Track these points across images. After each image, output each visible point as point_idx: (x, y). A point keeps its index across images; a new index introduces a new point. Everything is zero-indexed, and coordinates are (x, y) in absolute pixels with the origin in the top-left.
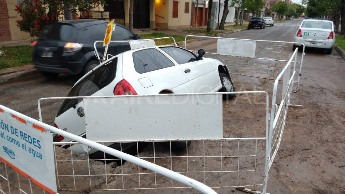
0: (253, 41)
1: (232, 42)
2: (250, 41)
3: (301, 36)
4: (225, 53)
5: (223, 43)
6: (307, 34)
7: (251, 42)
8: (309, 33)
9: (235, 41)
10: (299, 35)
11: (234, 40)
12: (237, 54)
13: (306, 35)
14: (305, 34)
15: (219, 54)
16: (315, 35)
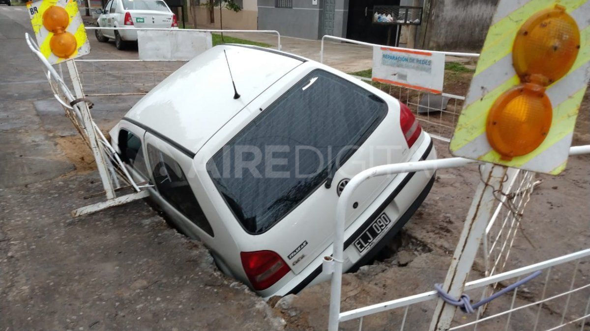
0: (205, 32)
1: (167, 35)
2: (200, 32)
3: (132, 24)
4: (157, 56)
5: (150, 39)
6: (141, 20)
7: (202, 34)
8: (143, 19)
9: (173, 34)
10: (128, 23)
11: (171, 32)
12: (181, 58)
13: (140, 22)
14: (138, 20)
15: (146, 60)
16: (153, 22)
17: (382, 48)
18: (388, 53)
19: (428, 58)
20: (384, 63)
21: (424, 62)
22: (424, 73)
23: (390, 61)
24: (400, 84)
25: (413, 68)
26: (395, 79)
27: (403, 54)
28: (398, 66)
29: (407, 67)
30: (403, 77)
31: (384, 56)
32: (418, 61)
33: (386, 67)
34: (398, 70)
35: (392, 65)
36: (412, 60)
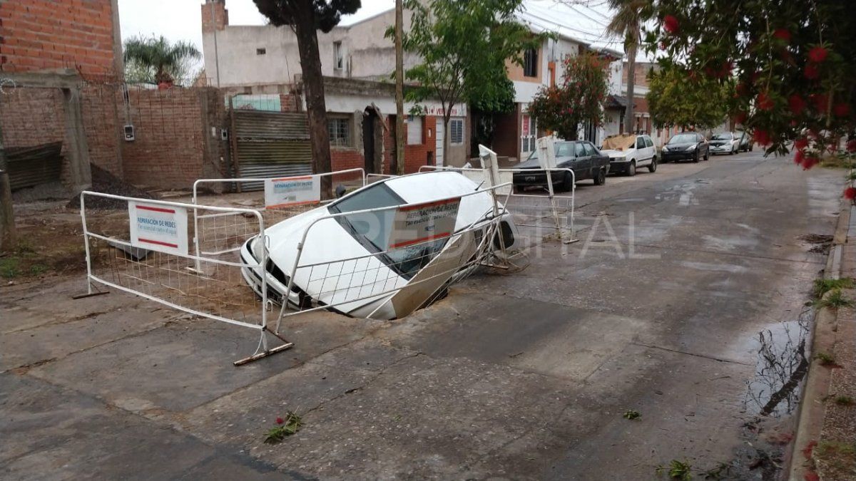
17: (273, 181)
18: (280, 183)
19: (310, 180)
20: (275, 192)
21: (308, 184)
22: (307, 191)
23: (280, 189)
24: (291, 204)
25: (300, 190)
26: (286, 202)
27: (292, 181)
28: (289, 191)
29: (295, 190)
30: (293, 198)
31: (276, 186)
32: (304, 184)
33: (277, 195)
34: (288, 194)
35: (283, 192)
36: (299, 184)
